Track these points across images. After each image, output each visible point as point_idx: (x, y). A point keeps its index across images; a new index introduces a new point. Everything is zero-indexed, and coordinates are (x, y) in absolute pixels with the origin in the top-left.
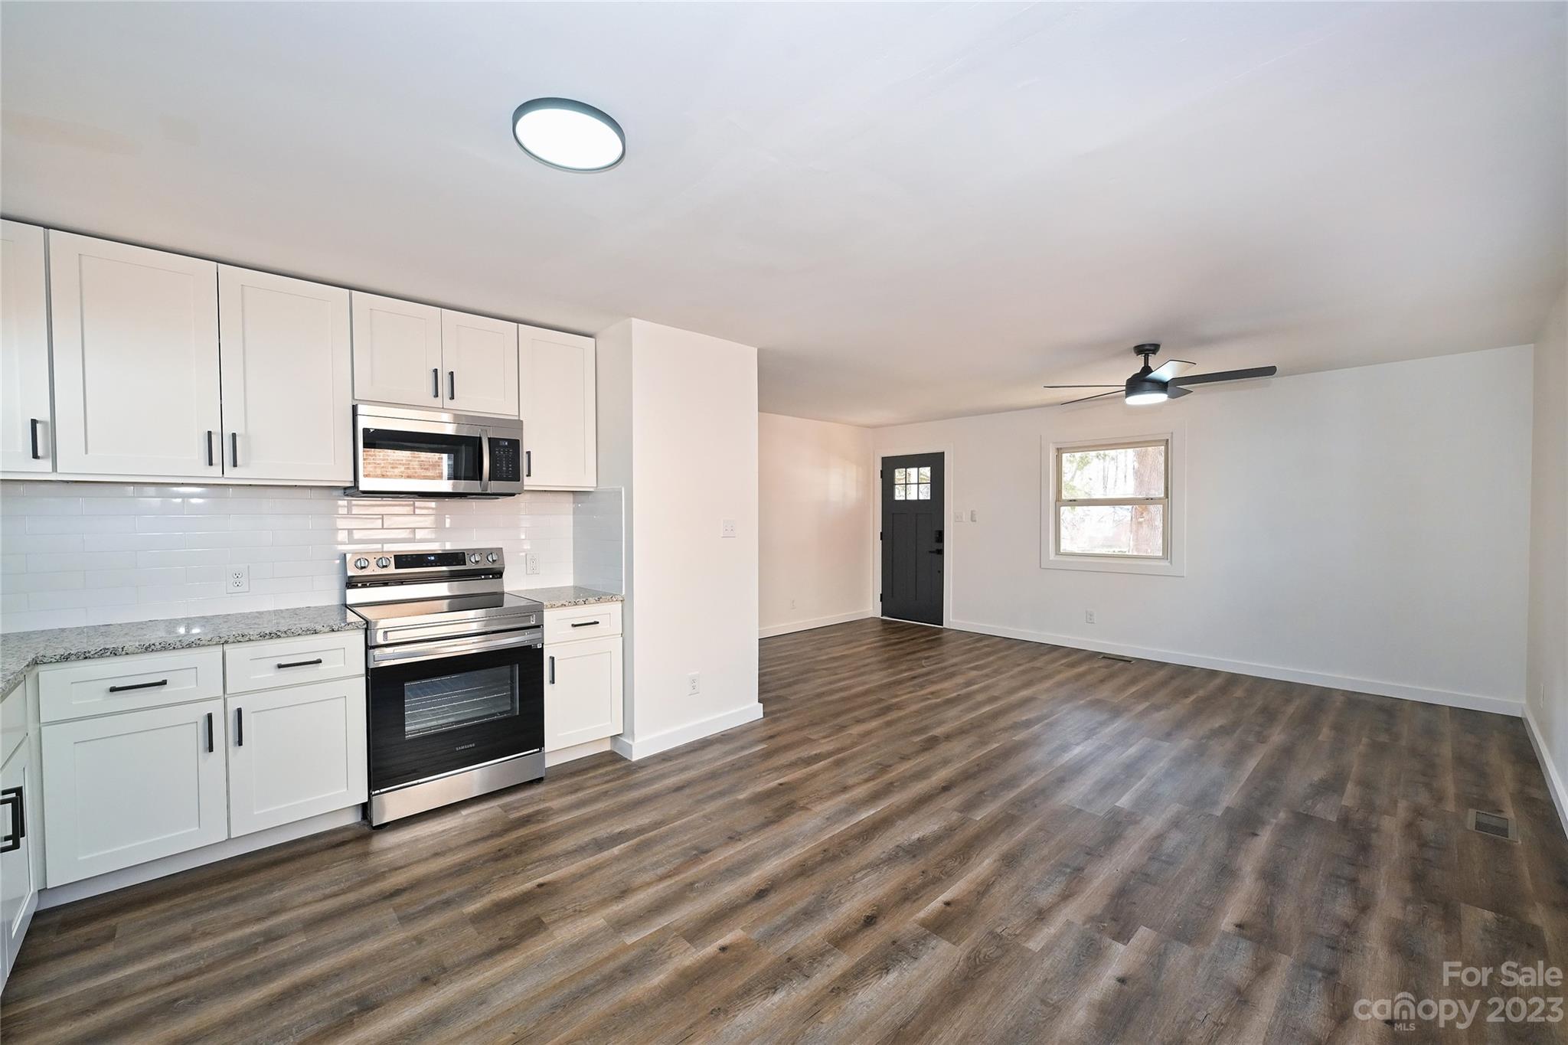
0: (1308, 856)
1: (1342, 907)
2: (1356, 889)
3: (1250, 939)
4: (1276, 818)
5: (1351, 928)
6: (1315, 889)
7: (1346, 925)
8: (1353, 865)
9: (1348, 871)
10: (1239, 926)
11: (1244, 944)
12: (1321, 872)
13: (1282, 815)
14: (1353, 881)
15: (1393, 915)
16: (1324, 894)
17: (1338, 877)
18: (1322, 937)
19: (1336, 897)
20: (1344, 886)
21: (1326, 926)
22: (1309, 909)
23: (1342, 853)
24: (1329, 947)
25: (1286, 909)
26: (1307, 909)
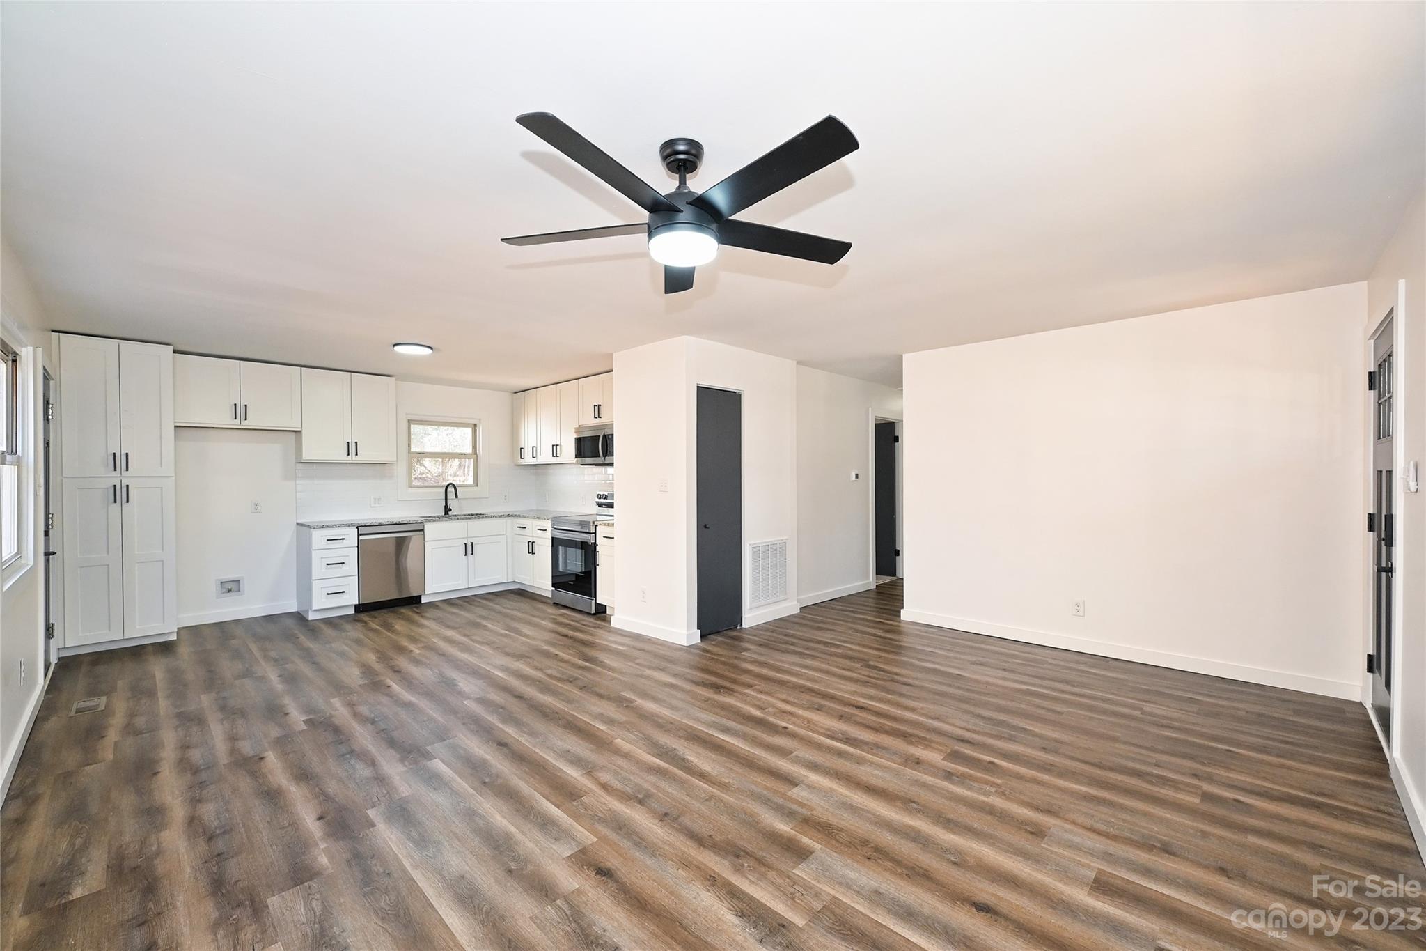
0: (261, 833)
1: (208, 812)
2: (205, 834)
3: (250, 757)
4: (323, 850)
5: (195, 801)
6: (236, 810)
7: (199, 801)
8: (219, 855)
9: (220, 845)
10: (262, 758)
11: (252, 753)
12: (241, 825)
13: (323, 860)
14: (210, 839)
15: (168, 831)
16: (227, 810)
17: (224, 833)
18: (211, 784)
19: (217, 814)
20: (216, 828)
21: (213, 791)
22: (230, 793)
23: (235, 860)
24: (205, 782)
25: (245, 783)
26: (232, 792)
